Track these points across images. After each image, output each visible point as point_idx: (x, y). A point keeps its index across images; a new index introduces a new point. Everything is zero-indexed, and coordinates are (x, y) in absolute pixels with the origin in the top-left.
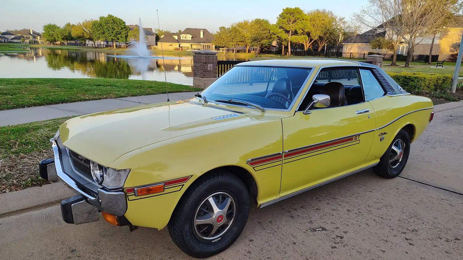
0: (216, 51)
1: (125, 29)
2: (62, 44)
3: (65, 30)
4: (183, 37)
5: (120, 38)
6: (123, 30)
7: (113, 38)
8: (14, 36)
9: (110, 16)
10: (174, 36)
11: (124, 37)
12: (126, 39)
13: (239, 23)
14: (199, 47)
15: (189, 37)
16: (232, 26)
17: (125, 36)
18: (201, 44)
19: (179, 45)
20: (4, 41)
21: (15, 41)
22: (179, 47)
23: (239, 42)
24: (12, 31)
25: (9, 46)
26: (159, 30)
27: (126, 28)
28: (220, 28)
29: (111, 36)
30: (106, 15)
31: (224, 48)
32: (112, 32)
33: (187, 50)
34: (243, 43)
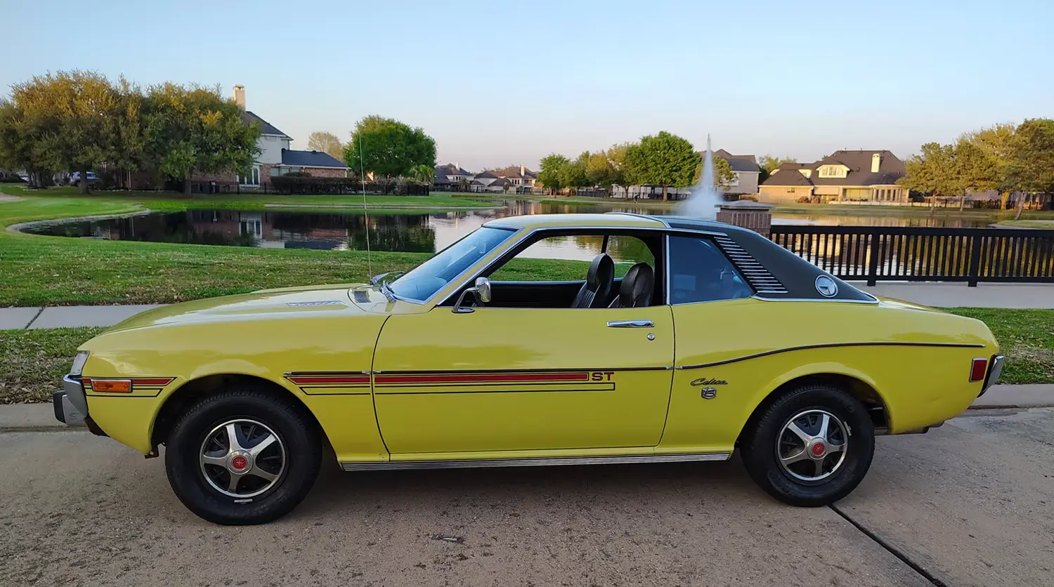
0: (910, 204)
1: (691, 160)
2: (572, 193)
3: (578, 165)
4: (823, 172)
5: (678, 179)
6: (685, 162)
7: (664, 179)
8: (494, 180)
9: (663, 135)
10: (802, 171)
11: (686, 176)
12: (690, 181)
13: (983, 133)
14: (864, 194)
15: (842, 171)
16: (962, 141)
17: (688, 173)
18: (870, 186)
19: (813, 191)
20: (476, 188)
21: (494, 188)
22: (813, 194)
23: (978, 179)
24: (493, 171)
25: (485, 199)
26: (769, 159)
27: (693, 157)
28: (923, 147)
29: (659, 174)
30: (655, 134)
31: (932, 196)
32: (663, 168)
33: (831, 203)
34: (988, 183)
